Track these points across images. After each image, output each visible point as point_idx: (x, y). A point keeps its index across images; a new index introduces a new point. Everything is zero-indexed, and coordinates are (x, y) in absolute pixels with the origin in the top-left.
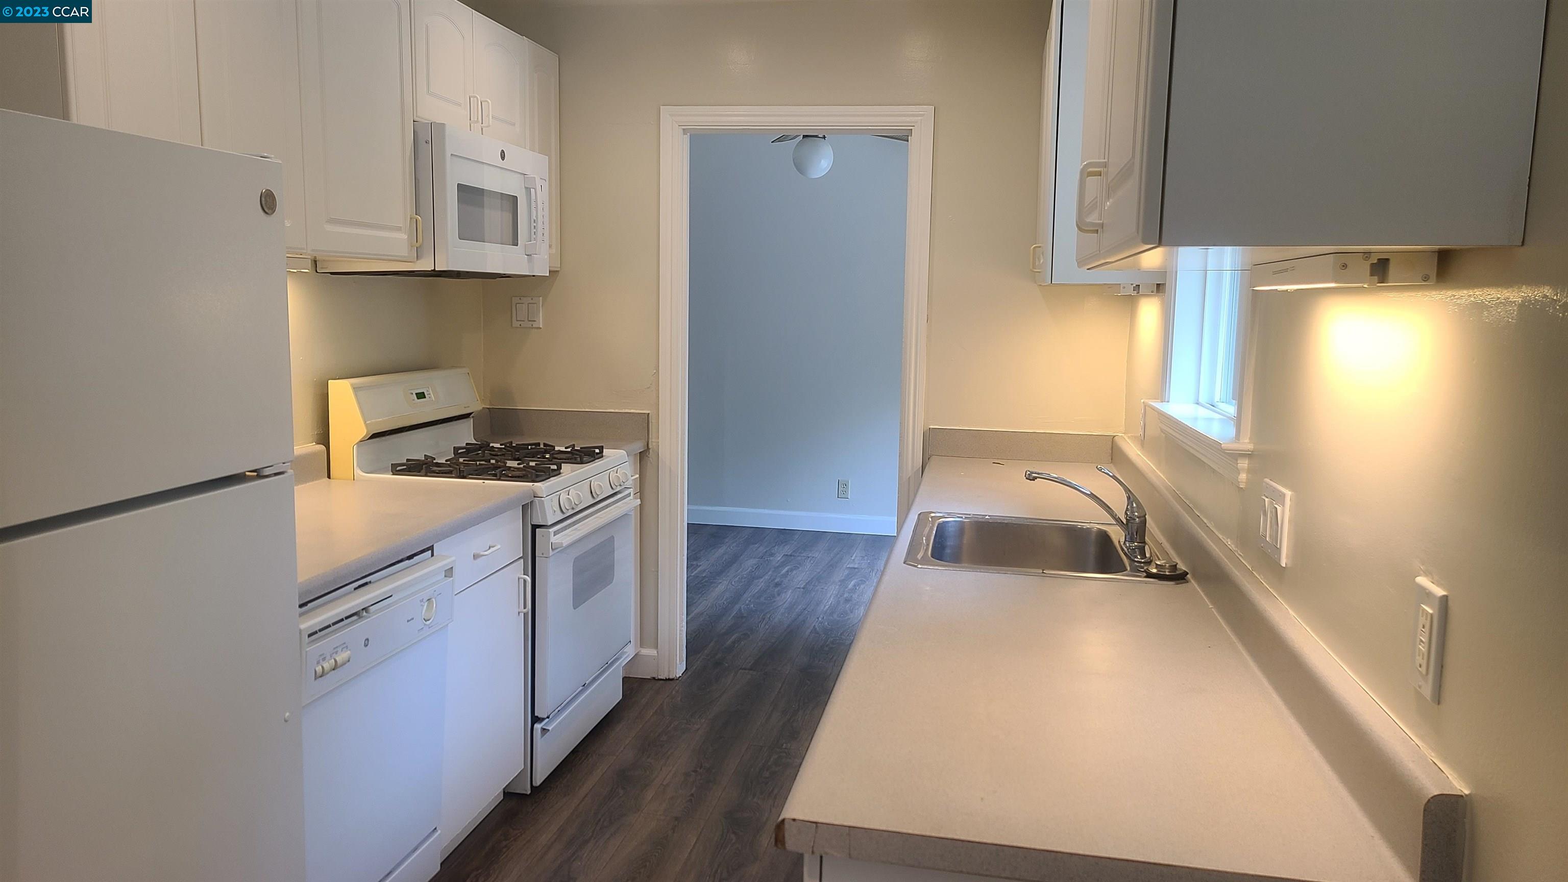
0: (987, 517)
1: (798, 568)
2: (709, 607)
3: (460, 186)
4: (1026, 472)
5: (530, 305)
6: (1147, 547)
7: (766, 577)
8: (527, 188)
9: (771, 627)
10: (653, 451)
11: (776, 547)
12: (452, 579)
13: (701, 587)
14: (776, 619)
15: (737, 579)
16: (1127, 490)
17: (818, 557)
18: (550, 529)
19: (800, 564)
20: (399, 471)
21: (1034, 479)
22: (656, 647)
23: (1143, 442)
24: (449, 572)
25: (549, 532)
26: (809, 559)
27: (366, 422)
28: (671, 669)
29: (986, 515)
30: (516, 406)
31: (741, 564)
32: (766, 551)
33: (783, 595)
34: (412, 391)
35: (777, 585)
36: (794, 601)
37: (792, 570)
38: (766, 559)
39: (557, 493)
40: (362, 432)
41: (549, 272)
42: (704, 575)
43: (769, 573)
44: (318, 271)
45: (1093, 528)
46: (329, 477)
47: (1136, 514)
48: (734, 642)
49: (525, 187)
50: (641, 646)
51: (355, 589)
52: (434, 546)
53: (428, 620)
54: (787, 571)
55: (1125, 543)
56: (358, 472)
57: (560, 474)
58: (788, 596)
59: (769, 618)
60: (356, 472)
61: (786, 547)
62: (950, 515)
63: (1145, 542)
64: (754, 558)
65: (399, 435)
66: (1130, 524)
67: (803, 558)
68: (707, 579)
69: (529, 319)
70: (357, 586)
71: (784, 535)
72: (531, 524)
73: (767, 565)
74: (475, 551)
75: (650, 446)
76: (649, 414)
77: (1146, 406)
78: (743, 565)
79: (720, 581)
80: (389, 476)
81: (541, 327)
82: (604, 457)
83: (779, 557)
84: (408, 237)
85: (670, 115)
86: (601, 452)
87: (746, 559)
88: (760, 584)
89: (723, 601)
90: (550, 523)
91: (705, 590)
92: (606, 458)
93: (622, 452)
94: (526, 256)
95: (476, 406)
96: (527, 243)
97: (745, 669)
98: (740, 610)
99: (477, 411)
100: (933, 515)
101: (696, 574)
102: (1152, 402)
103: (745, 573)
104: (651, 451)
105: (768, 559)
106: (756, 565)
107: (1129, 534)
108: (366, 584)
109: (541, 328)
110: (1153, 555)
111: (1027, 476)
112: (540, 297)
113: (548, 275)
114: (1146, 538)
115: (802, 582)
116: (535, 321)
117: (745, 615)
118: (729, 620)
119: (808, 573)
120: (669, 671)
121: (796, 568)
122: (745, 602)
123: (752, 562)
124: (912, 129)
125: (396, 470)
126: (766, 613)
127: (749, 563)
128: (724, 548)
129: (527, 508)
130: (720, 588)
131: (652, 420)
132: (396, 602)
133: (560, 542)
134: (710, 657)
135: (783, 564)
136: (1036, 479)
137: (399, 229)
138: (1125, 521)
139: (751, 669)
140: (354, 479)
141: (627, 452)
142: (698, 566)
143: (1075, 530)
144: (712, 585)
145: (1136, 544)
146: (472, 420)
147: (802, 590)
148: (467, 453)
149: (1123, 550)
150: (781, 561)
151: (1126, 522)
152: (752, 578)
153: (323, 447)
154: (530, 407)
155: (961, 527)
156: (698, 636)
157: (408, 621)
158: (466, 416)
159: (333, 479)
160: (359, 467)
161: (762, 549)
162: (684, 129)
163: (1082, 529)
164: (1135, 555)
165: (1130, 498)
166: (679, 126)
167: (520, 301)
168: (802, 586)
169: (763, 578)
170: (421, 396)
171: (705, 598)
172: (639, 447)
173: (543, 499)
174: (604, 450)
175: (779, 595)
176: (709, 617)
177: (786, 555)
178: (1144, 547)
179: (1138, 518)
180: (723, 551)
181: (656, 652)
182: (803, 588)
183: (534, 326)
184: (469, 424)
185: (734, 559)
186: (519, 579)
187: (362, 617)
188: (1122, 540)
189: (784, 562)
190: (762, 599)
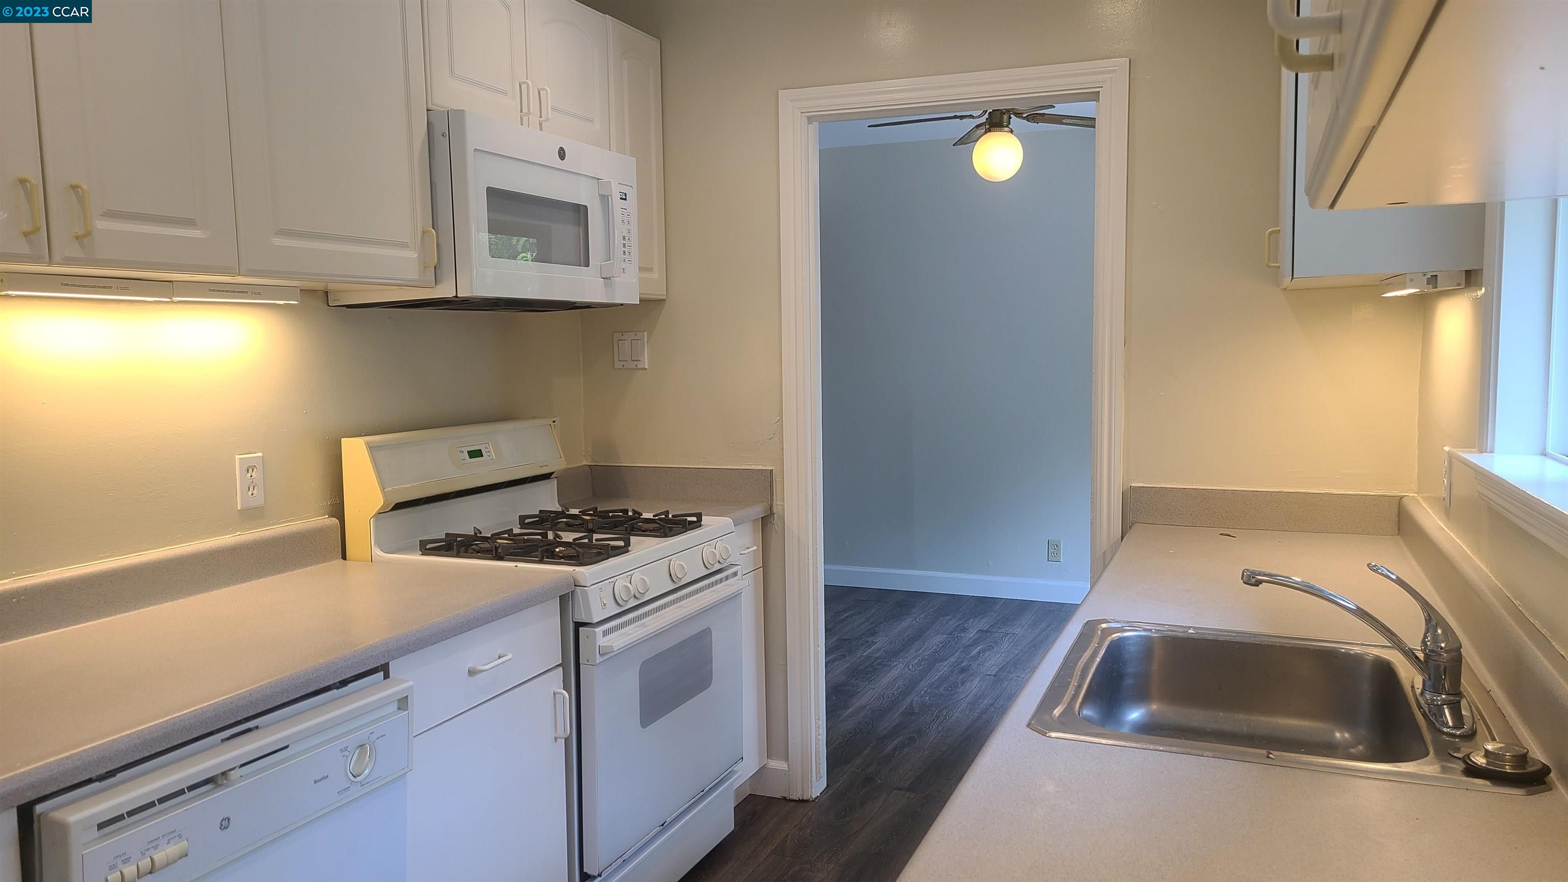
0: (1190, 631)
1: (993, 648)
2: (875, 698)
3: (489, 189)
4: (1243, 572)
5: (633, 341)
6: (1464, 703)
7: (952, 660)
8: (603, 196)
9: (945, 729)
10: (778, 516)
11: (972, 620)
12: (407, 712)
13: (870, 672)
14: (954, 718)
15: (916, 661)
16: (1426, 605)
17: (1020, 634)
18: (596, 628)
19: (996, 642)
20: (430, 549)
21: (1258, 583)
22: (786, 758)
23: (1448, 508)
24: (403, 703)
25: (594, 631)
26: (1008, 637)
27: (384, 489)
28: (805, 788)
29: (1190, 628)
30: (621, 463)
31: (924, 642)
32: (958, 625)
33: (968, 684)
34: (463, 449)
35: (964, 670)
36: (980, 693)
37: (984, 651)
38: (956, 635)
39: (613, 579)
40: (378, 502)
41: (640, 300)
42: (877, 656)
43: (957, 654)
44: (329, 304)
45: (1367, 654)
46: (344, 557)
47: (1443, 645)
48: (895, 749)
49: (599, 194)
50: (769, 756)
51: (223, 741)
52: (390, 663)
53: (358, 776)
54: (979, 653)
55: (1422, 694)
56: (377, 552)
57: (628, 551)
58: (974, 686)
59: (945, 716)
60: (374, 551)
61: (982, 620)
62: (1132, 625)
63: (1460, 693)
64: (942, 634)
65: (436, 504)
66: (1431, 663)
67: (1001, 635)
68: (880, 661)
69: (633, 359)
70: (228, 736)
71: (983, 604)
72: (573, 621)
73: (956, 643)
74: (471, 665)
75: (775, 510)
76: (772, 470)
77: (1451, 456)
78: (926, 643)
79: (895, 663)
80: (417, 558)
81: (646, 367)
82: (702, 527)
83: (972, 634)
84: (418, 256)
85: (790, 100)
86: (700, 520)
87: (932, 635)
88: (943, 668)
89: (892, 691)
90: (595, 620)
91: (875, 675)
92: (706, 527)
93: (728, 520)
94: (602, 279)
95: (556, 463)
96: (602, 264)
97: (900, 789)
98: (911, 703)
99: (559, 471)
100: (1104, 626)
101: (869, 653)
102: (1460, 451)
103: (927, 654)
104: (776, 516)
105: (959, 635)
106: (942, 643)
107: (1430, 679)
108: (249, 730)
109: (646, 369)
110: (1476, 720)
111: (1244, 578)
112: (645, 331)
113: (638, 303)
114: (1462, 680)
115: (994, 666)
116: (639, 361)
117: (916, 711)
118: (894, 717)
119: (1003, 655)
120: (803, 790)
121: (990, 648)
122: (920, 693)
123: (939, 638)
124: (1099, 92)
125: (426, 548)
126: (943, 709)
127: (935, 640)
128: (910, 620)
129: (566, 600)
130: (894, 673)
131: (777, 478)
132: (293, 757)
133: (611, 644)
134: (860, 770)
135: (976, 642)
136: (1261, 583)
137: (404, 245)
138: (1421, 656)
139: (908, 790)
140: (372, 561)
141: (733, 521)
142: (873, 643)
143: (1336, 657)
144: (885, 669)
145: (1444, 696)
146: (556, 481)
147: (993, 677)
148: (540, 522)
149: (1420, 707)
150: (973, 638)
151: (1424, 657)
152: (935, 659)
153: (335, 521)
154: (637, 463)
155: (1148, 644)
156: (853, 738)
157: (315, 782)
158: (546, 477)
159: (350, 560)
160: (379, 546)
161: (953, 623)
162: (809, 118)
163: (1347, 656)
164: (1442, 719)
165: (1432, 619)
166: (802, 113)
167: (623, 338)
168: (994, 673)
169: (948, 661)
170: (476, 454)
171: (873, 687)
172: (757, 511)
173: (585, 588)
174: (703, 517)
175: (963, 684)
176: (872, 713)
177: (981, 630)
178: (1459, 702)
179: (1447, 652)
180: (907, 623)
181: (786, 766)
182: (995, 676)
183: (638, 367)
184: (551, 487)
185: (918, 635)
186: (554, 694)
187: (221, 785)
188: (1419, 685)
189: (976, 640)
190: (941, 689)
